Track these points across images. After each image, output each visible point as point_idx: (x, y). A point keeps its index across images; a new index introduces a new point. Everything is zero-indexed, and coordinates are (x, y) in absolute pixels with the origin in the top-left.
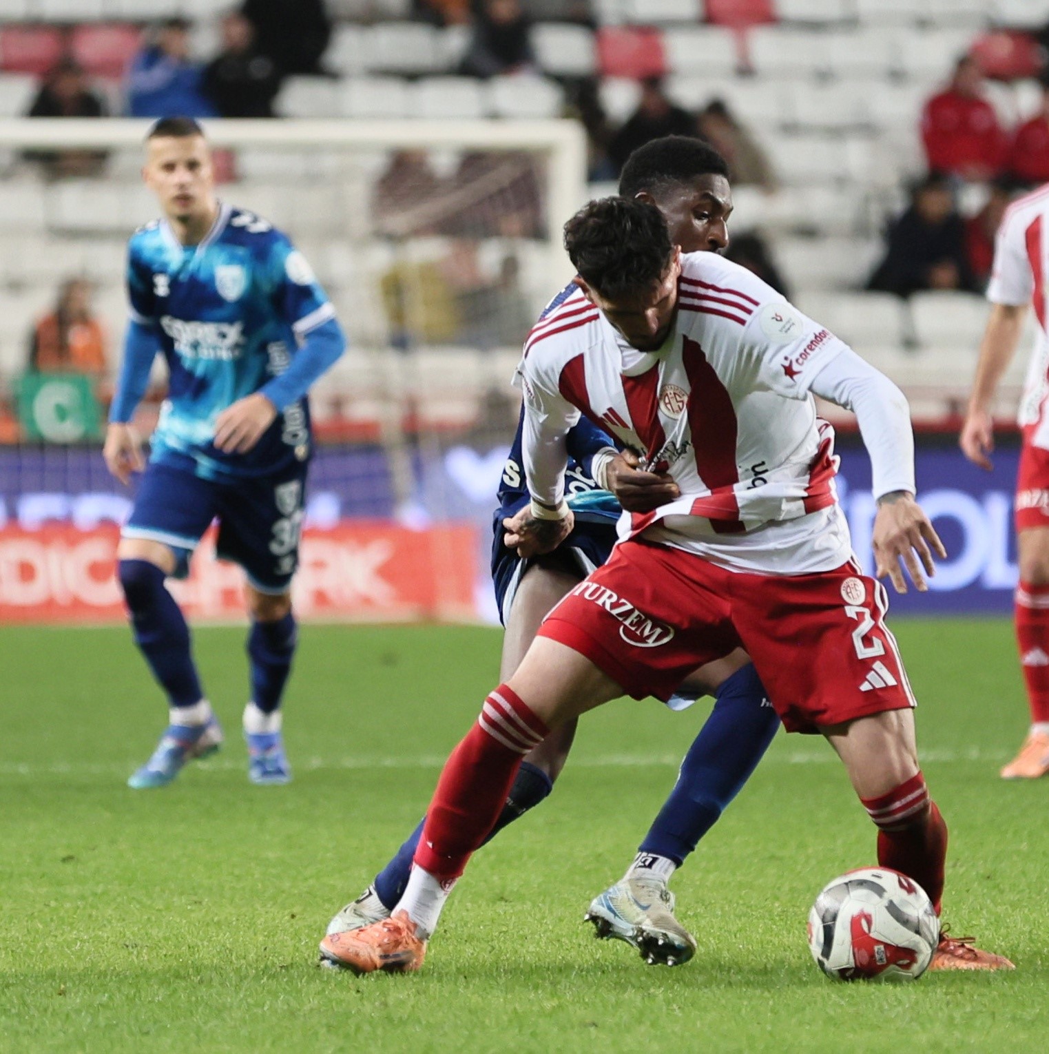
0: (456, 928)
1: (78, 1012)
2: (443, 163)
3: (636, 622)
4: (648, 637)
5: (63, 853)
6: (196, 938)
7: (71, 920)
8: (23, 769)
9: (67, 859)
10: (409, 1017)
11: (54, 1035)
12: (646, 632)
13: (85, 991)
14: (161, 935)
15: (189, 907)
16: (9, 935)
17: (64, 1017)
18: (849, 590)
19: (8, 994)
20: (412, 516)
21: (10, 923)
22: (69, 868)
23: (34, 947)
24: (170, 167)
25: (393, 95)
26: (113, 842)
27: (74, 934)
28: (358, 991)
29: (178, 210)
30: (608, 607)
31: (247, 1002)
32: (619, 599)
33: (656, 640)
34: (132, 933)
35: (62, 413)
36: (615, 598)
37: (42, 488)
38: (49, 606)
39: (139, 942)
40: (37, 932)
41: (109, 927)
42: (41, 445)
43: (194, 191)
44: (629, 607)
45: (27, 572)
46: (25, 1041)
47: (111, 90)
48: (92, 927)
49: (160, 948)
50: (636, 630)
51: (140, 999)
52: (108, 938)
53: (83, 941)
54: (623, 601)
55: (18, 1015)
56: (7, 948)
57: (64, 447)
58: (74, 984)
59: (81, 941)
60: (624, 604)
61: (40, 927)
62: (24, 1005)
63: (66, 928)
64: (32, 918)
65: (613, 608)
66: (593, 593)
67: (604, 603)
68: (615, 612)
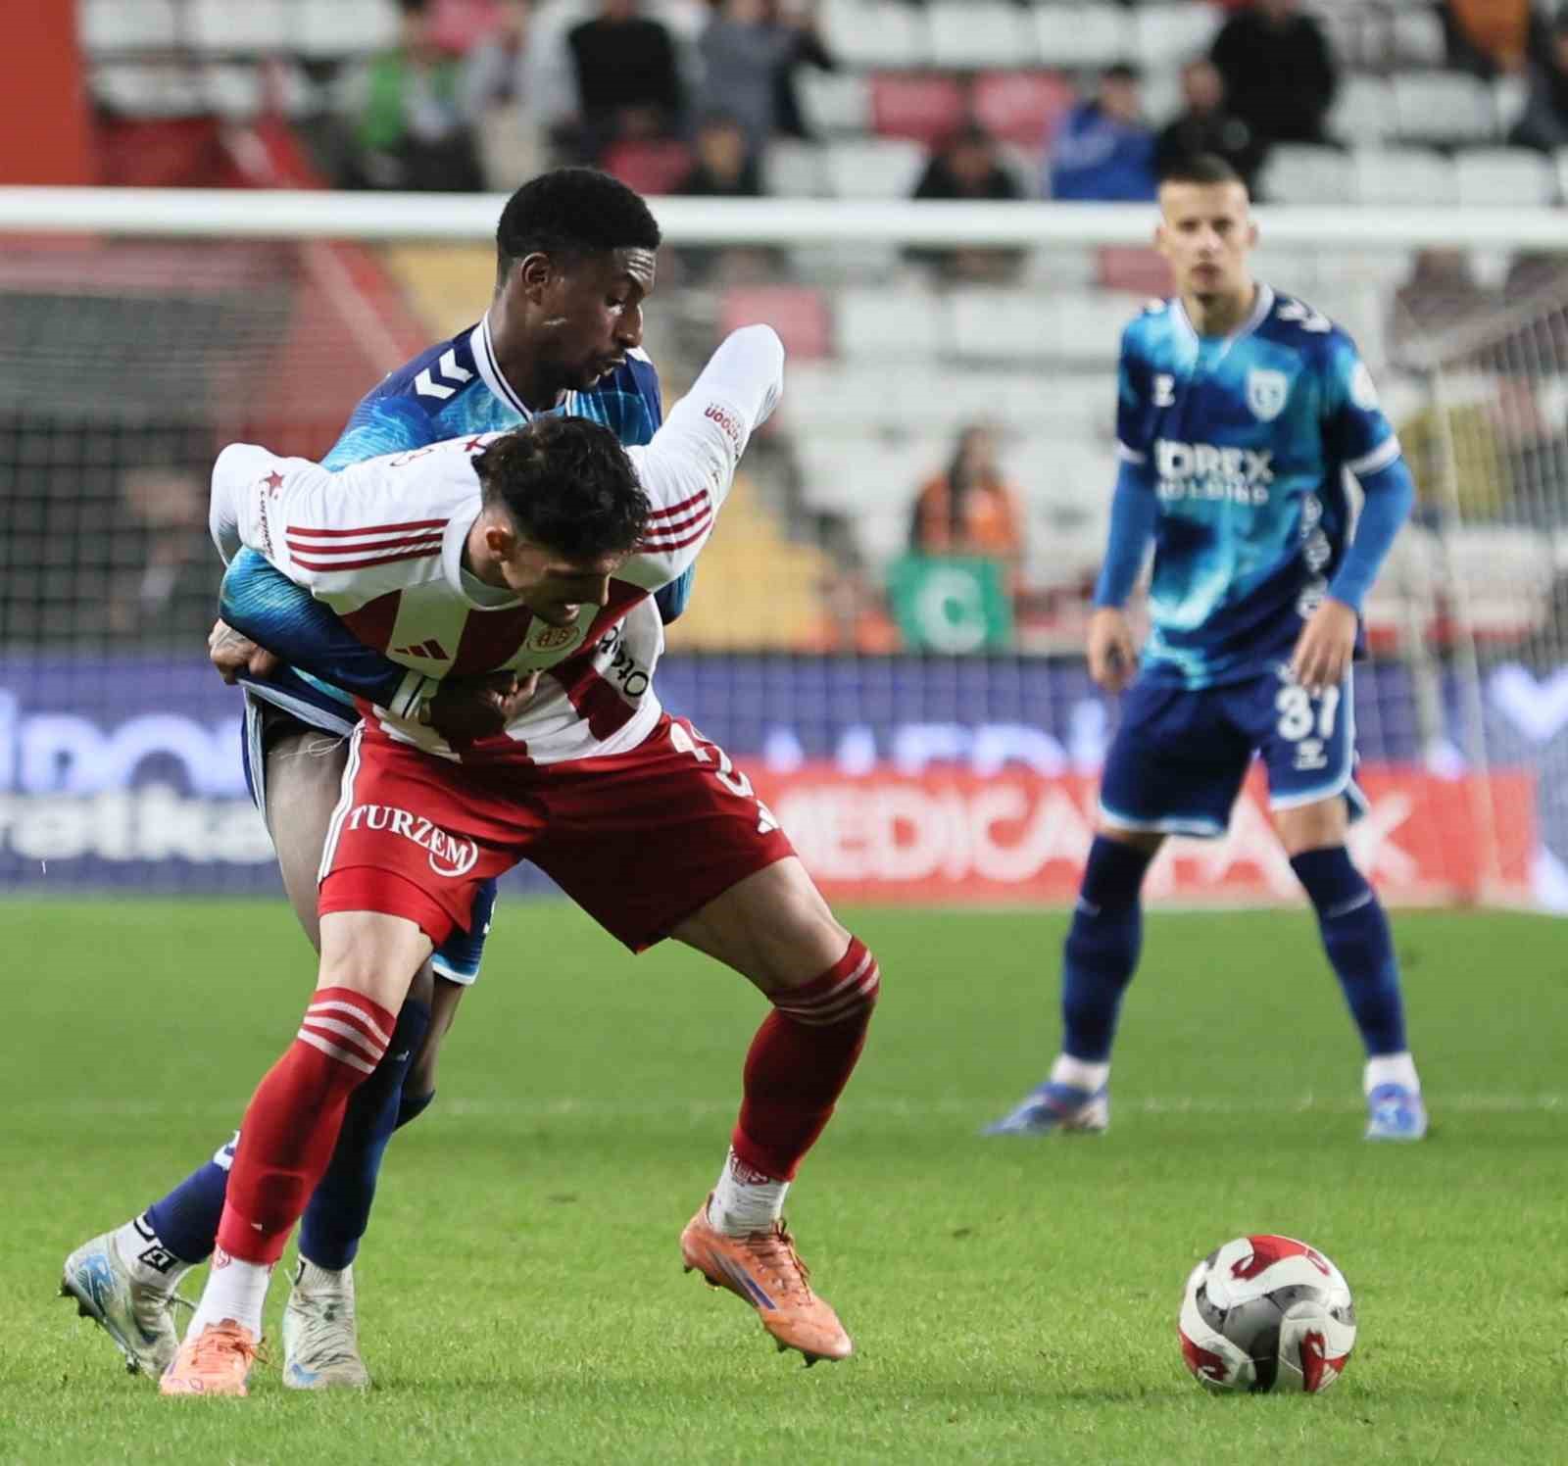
0: (1503, 1333)
1: (976, 1445)
2: (1489, 269)
3: (441, 844)
4: (456, 861)
5: (952, 1225)
6: (1141, 1344)
7: (966, 1318)
8: (901, 1107)
9: (961, 1233)
10: (1437, 1457)
13: (985, 1417)
14: (1090, 1340)
15: (1130, 1302)
16: (880, 1338)
17: (956, 1453)
19: (879, 1419)
20: (1441, 759)
21: (882, 1320)
22: (963, 1245)
23: (915, 1355)
24: (1189, 226)
25: (1422, 171)
26: (1024, 1210)
27: (970, 1338)
28: (1367, 1421)
29: (1199, 285)
30: (407, 833)
31: (1212, 1435)
32: (415, 820)
34: (1052, 1337)
35: (953, 611)
36: (410, 818)
37: (928, 716)
38: (935, 881)
39: (1061, 1349)
40: (918, 1333)
41: (1019, 1328)
42: (928, 657)
43: (1220, 261)
44: (428, 825)
45: (903, 833)
47: (1026, 163)
48: (994, 1328)
49: (1091, 1359)
50: (446, 854)
51: (1063, 1430)
52: (1017, 1343)
53: (982, 1348)
54: (421, 820)
55: (892, 1449)
56: (877, 1355)
57: (960, 660)
58: (970, 1406)
59: (980, 1348)
61: (923, 1326)
62: (901, 1435)
63: (960, 1329)
64: (912, 1313)
65: (412, 833)
66: (378, 820)
67: (401, 828)
68: (417, 837)
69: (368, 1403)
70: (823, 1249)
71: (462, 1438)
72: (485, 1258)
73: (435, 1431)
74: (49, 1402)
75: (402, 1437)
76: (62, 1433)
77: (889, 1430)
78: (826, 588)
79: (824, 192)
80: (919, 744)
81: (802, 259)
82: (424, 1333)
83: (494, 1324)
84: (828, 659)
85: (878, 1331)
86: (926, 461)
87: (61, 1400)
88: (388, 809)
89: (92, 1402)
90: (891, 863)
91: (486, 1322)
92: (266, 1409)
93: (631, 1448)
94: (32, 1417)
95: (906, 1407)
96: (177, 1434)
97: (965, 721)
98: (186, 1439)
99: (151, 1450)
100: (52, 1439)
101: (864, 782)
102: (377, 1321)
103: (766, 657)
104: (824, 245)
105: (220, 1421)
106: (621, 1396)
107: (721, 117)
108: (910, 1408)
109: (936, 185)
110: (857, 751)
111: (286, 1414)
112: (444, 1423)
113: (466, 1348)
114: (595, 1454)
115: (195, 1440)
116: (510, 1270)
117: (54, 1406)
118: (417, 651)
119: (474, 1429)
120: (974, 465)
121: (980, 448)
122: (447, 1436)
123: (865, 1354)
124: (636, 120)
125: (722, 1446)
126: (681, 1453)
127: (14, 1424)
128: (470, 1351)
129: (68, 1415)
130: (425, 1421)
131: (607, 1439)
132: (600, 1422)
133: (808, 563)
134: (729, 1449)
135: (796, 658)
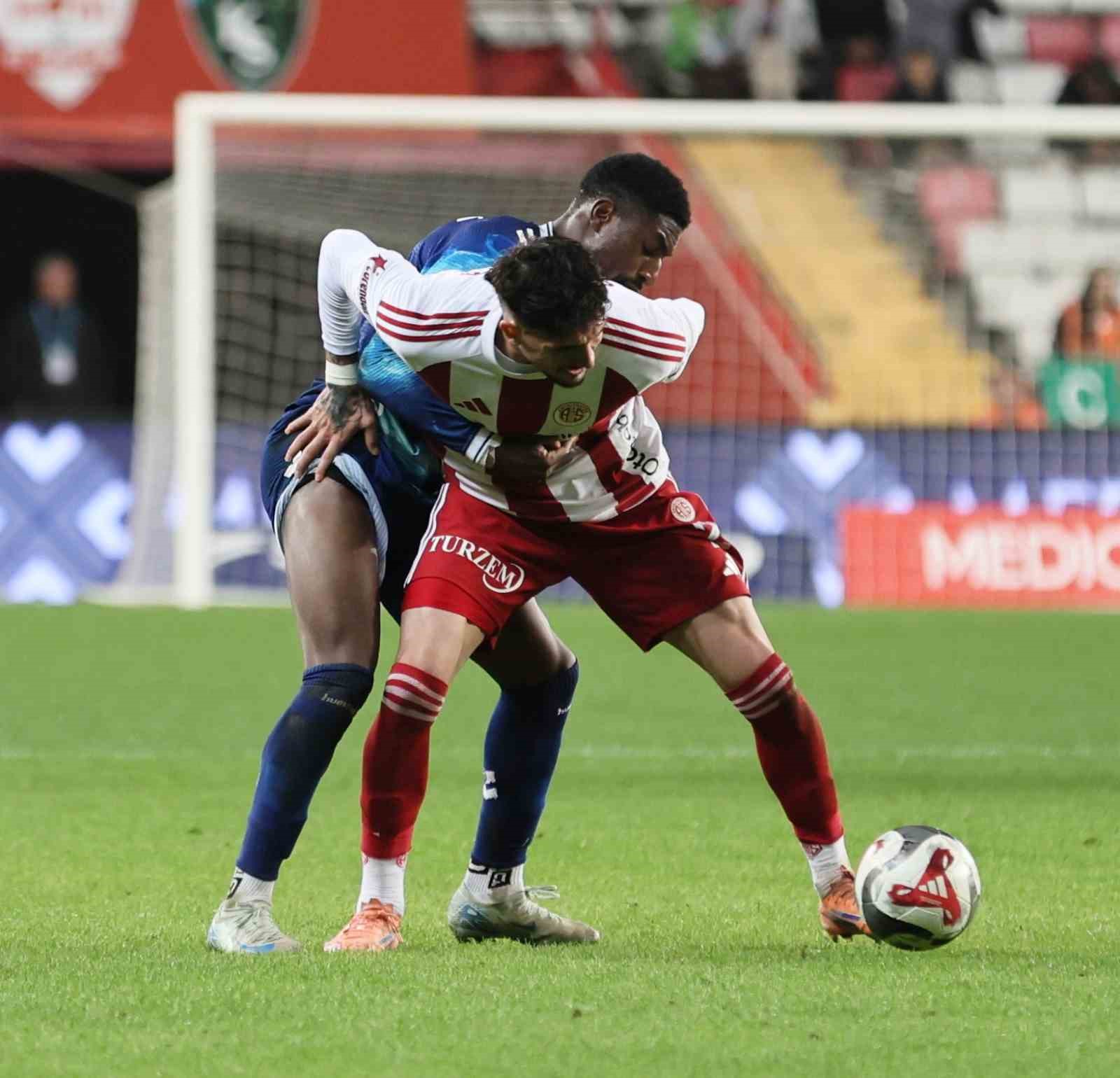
1: (1100, 994)
3: (495, 569)
4: (506, 582)
5: (1083, 836)
7: (1092, 903)
8: (1047, 752)
9: (1090, 842)
11: (1076, 1015)
12: (504, 579)
13: (1107, 974)
17: (1086, 999)
18: (679, 511)
19: (1031, 975)
22: (1090, 852)
23: (1056, 929)
27: (1096, 917)
30: (470, 557)
32: (477, 548)
33: (512, 585)
35: (1084, 398)
36: (473, 548)
37: (1067, 472)
38: (1071, 591)
40: (1059, 914)
42: (1067, 431)
44: (487, 554)
45: (1049, 556)
46: (1048, 1021)
48: (1113, 909)
50: (496, 576)
53: (1104, 923)
54: (481, 549)
55: (1041, 995)
57: (1089, 434)
58: (1096, 966)
60: (482, 553)
61: (1062, 908)
62: (1046, 985)
63: (1088, 910)
64: (1054, 899)
65: (474, 557)
66: (450, 545)
67: (465, 553)
68: (476, 561)
69: (667, 963)
70: (991, 853)
71: (734, 987)
72: (749, 858)
73: (715, 982)
74: (440, 961)
75: (692, 986)
76: (450, 982)
77: (1038, 982)
78: (994, 383)
79: (994, 99)
80: (1060, 493)
81: (980, 148)
82: (707, 913)
83: (757, 905)
84: (995, 433)
85: (1030, 912)
86: (1066, 291)
87: (448, 960)
88: (458, 539)
89: (471, 961)
90: (1040, 578)
91: (752, 904)
92: (595, 966)
93: (854, 994)
94: (428, 972)
95: (1050, 966)
96: (532, 984)
97: (1092, 475)
98: (538, 988)
99: (512, 996)
100: (442, 988)
101: (1021, 521)
102: (673, 904)
103: (951, 431)
104: (993, 138)
105: (561, 975)
106: (848, 958)
107: (920, 47)
108: (1053, 966)
109: (1072, 95)
110: (1016, 499)
111: (608, 970)
112: (721, 976)
113: (737, 923)
114: (829, 999)
115: (544, 987)
116: (768, 868)
117: (444, 965)
118: (469, 405)
119: (742, 981)
120: (1100, 295)
121: (1103, 282)
122: (723, 986)
123: (1021, 928)
124: (860, 48)
125: (919, 993)
126: (890, 998)
127: (415, 977)
128: (739, 925)
129: (453, 970)
130: (708, 976)
131: (838, 987)
132: (831, 976)
133: (981, 364)
134: (923, 996)
135: (973, 432)
